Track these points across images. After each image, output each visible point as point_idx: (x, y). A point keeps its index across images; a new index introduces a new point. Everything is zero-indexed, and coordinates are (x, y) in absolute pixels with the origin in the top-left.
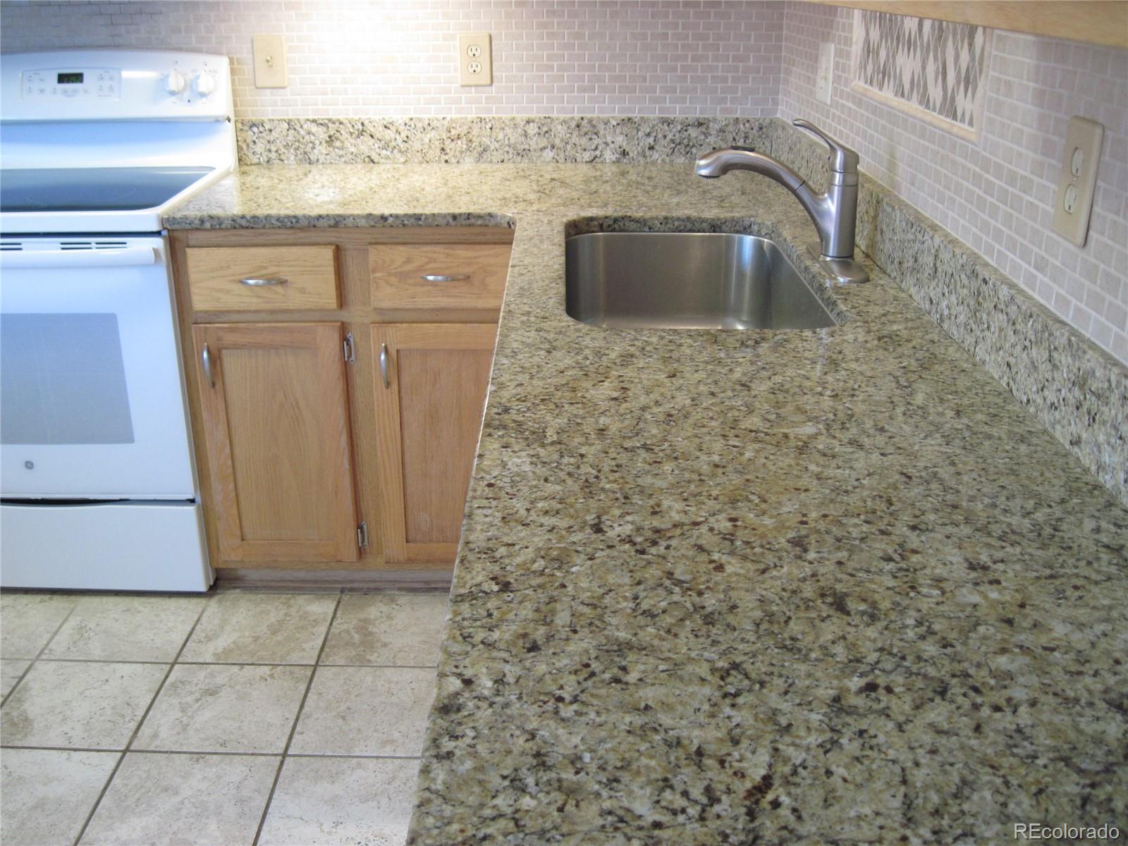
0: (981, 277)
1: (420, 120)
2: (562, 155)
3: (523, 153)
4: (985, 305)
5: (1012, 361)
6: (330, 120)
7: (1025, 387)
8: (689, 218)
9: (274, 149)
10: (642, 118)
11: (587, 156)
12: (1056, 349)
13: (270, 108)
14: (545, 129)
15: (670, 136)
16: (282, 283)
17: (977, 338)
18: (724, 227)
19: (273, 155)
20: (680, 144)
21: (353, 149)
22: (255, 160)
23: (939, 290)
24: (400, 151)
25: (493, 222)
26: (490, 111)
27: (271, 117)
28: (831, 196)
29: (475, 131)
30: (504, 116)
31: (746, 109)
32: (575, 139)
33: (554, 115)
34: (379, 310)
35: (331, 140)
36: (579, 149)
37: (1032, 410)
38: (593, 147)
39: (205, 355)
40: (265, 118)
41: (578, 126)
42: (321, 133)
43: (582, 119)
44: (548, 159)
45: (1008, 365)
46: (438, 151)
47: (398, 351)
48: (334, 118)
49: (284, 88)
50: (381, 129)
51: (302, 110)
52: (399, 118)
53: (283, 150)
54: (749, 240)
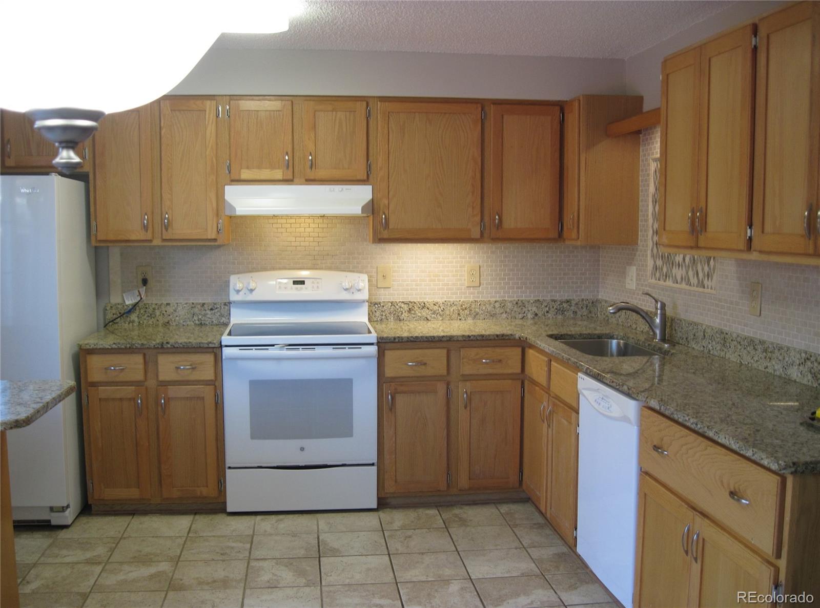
0: (725, 333)
1: (449, 301)
2: (510, 316)
3: (493, 316)
4: (728, 341)
5: (740, 354)
6: (410, 302)
7: (747, 359)
8: (589, 334)
9: (384, 314)
10: (543, 300)
11: (521, 316)
12: (756, 345)
13: (384, 296)
14: (503, 305)
15: (555, 307)
16: (425, 364)
17: (726, 352)
18: (603, 337)
19: (384, 317)
20: (559, 310)
21: (420, 314)
22: (375, 319)
23: (707, 342)
24: (440, 315)
25: (512, 337)
26: (479, 297)
27: (383, 300)
28: (657, 318)
29: (473, 306)
30: (485, 300)
31: (586, 295)
32: (515, 309)
33: (506, 299)
34: (463, 375)
35: (410, 310)
36: (517, 313)
37: (750, 365)
38: (523, 312)
39: (390, 397)
40: (381, 301)
41: (517, 303)
42: (406, 307)
43: (519, 300)
44: (504, 318)
45: (739, 355)
46: (457, 315)
47: (471, 393)
48: (412, 301)
49: (390, 288)
50: (432, 305)
51: (398, 298)
52: (440, 301)
53: (388, 315)
54: (614, 342)
